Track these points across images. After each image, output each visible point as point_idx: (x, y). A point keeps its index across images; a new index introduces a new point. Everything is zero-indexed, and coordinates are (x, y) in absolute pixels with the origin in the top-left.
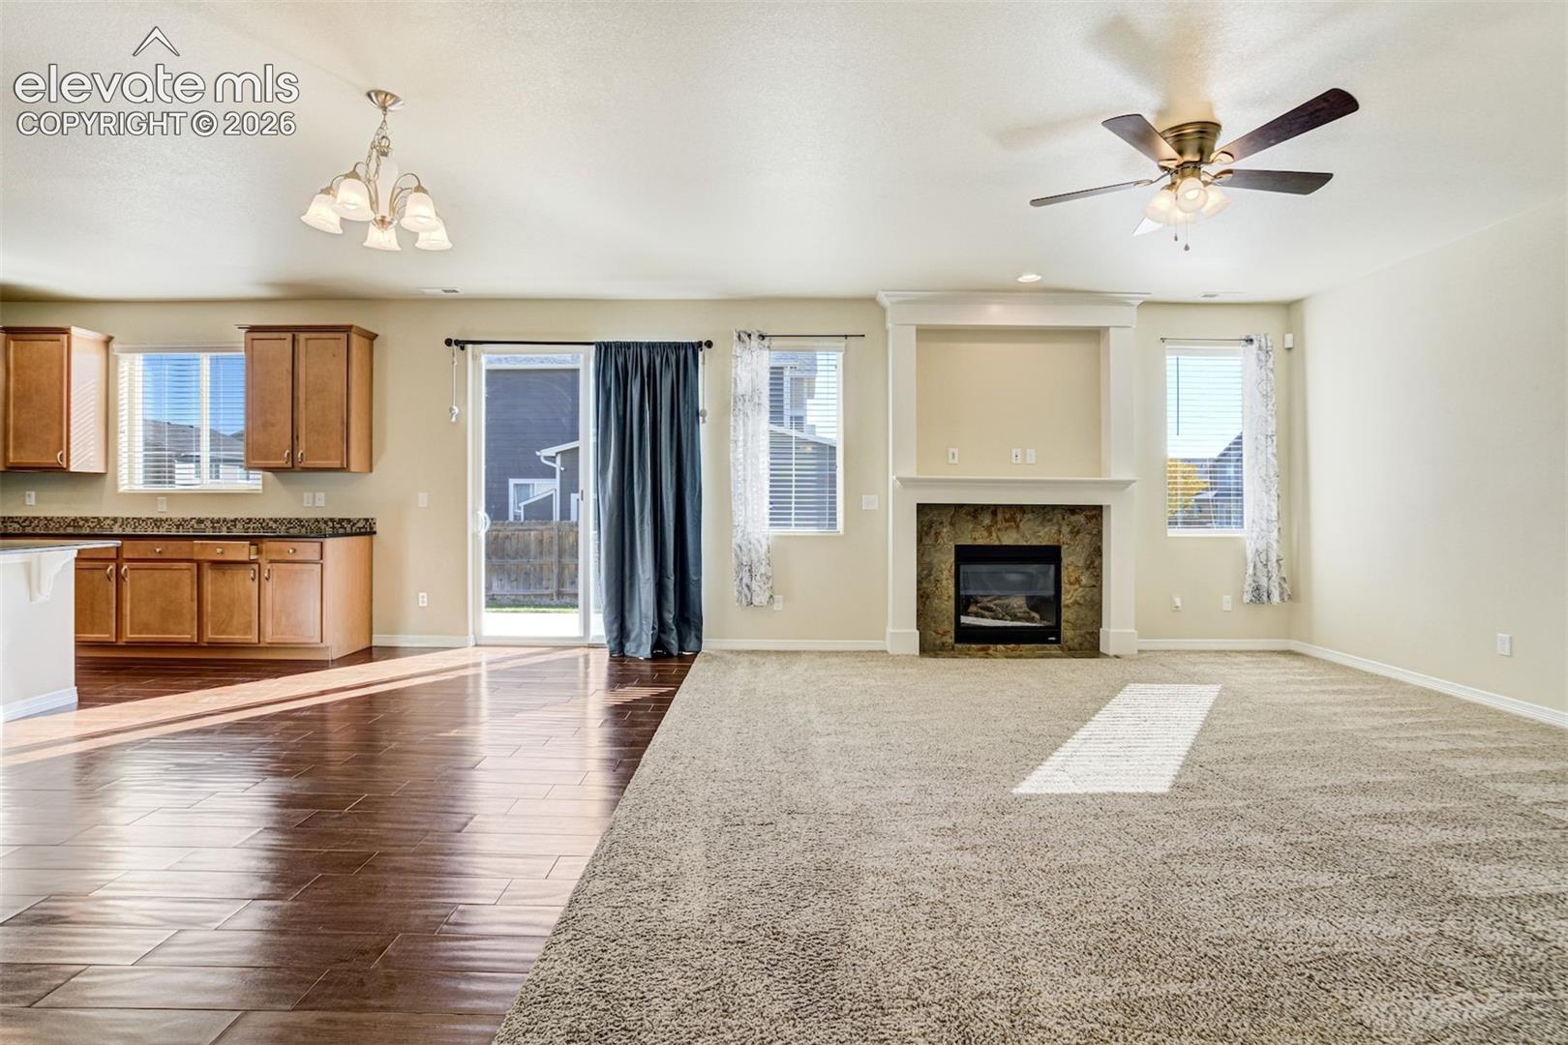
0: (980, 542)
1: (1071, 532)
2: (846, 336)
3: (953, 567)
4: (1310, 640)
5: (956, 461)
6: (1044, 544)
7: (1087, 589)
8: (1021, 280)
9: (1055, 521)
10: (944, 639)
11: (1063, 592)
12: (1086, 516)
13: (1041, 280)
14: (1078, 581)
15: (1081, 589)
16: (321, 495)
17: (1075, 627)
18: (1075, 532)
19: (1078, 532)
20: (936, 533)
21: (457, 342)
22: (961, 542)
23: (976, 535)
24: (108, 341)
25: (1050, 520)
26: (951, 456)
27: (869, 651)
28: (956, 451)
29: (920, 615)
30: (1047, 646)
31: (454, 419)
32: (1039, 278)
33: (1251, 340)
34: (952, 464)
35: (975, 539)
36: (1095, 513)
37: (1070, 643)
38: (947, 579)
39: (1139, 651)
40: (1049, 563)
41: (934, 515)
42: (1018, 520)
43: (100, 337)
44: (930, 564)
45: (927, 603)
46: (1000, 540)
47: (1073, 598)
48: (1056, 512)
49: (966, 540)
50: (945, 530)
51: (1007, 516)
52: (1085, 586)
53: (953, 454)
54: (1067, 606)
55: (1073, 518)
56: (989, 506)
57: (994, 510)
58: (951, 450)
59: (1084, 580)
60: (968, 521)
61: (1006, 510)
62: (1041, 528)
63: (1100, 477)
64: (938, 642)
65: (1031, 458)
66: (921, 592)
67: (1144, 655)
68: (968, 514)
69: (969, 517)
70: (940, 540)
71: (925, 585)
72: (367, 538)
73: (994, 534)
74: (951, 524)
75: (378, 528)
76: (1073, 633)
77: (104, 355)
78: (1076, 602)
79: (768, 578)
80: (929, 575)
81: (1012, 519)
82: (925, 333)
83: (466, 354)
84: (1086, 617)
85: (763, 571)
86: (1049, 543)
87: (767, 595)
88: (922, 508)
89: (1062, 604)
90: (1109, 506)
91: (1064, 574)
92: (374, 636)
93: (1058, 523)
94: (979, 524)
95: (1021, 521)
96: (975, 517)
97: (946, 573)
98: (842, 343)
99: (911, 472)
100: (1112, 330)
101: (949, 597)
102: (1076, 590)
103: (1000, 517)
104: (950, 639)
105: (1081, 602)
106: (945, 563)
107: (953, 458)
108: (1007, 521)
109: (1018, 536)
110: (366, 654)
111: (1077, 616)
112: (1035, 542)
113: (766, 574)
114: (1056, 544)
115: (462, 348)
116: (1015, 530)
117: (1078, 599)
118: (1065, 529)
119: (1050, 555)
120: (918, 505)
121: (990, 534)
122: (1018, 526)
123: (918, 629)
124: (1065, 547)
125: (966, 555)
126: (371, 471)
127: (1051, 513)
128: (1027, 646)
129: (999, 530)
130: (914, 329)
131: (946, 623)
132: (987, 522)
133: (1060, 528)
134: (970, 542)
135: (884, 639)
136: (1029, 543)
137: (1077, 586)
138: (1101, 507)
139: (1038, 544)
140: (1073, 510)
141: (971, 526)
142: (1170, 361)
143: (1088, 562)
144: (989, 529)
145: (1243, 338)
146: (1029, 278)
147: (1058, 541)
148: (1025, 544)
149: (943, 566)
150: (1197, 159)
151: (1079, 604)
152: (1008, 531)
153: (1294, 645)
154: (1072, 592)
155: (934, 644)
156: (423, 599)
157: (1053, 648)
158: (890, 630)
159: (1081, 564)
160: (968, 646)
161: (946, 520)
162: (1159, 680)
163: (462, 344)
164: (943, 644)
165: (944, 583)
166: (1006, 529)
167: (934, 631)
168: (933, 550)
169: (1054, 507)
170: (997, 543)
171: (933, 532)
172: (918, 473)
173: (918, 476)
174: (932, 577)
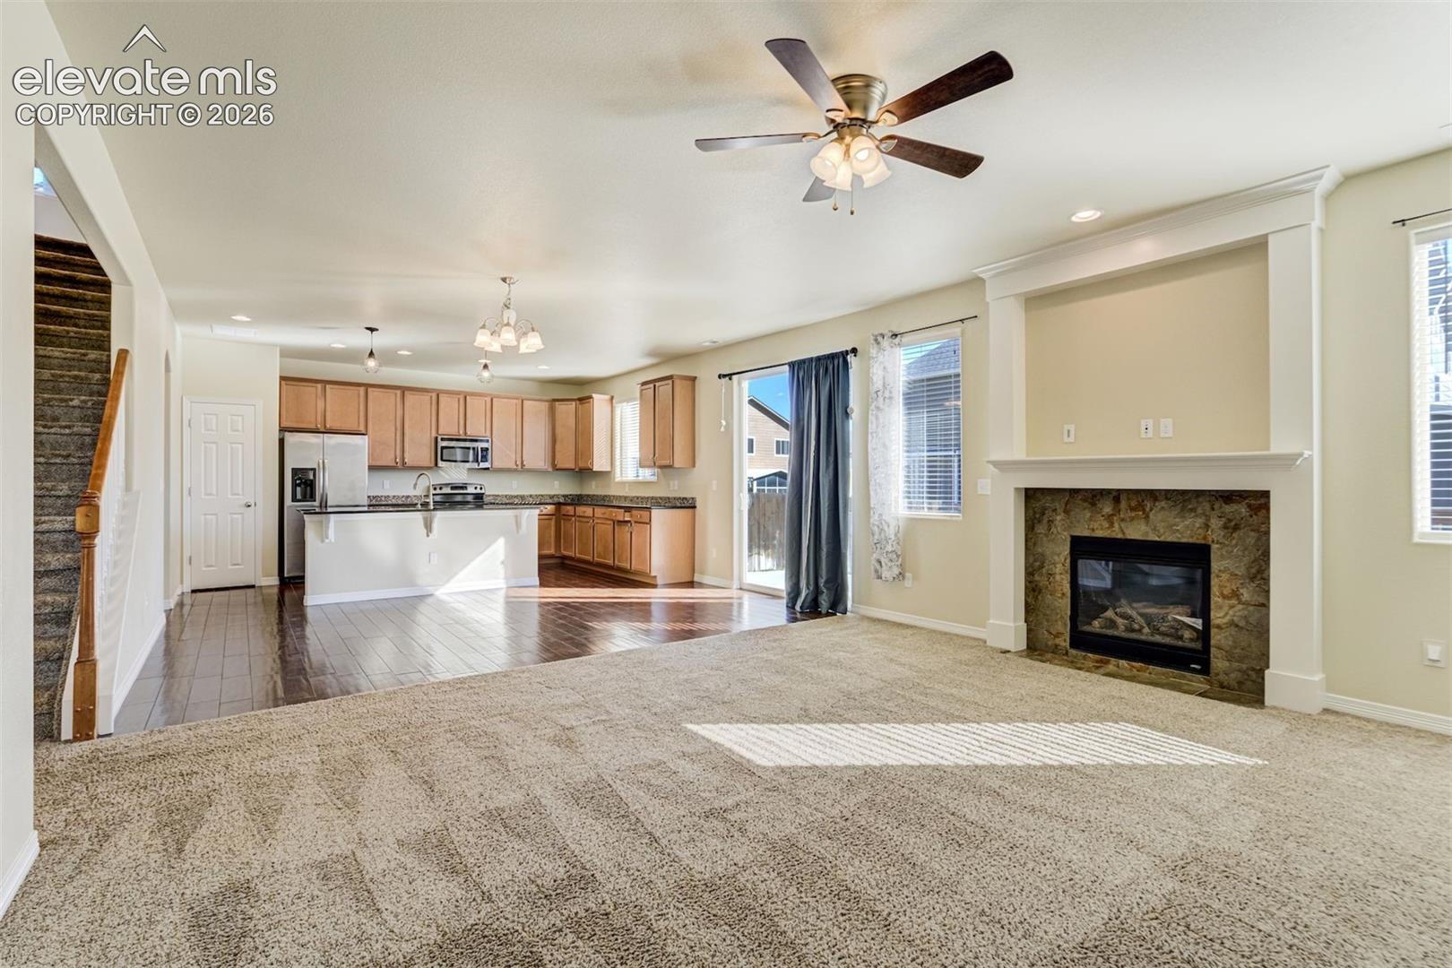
0: (1099, 534)
1: (1225, 527)
2: (961, 321)
3: (1068, 561)
5: (1072, 439)
6: (1184, 540)
7: (1251, 608)
9: (1200, 511)
10: (1058, 641)
11: (1212, 606)
12: (1249, 506)
13: (1100, 218)
14: (1235, 594)
15: (1240, 607)
16: (676, 482)
17: (1230, 657)
18: (1232, 527)
19: (1236, 528)
20: (1049, 521)
21: (725, 376)
22: (1077, 533)
23: (1096, 526)
24: (612, 398)
25: (1192, 510)
26: (1072, 433)
28: (1072, 427)
29: (1029, 607)
30: (1188, 674)
31: (722, 429)
32: (1099, 214)
34: (1066, 443)
35: (1093, 530)
36: (1258, 502)
37: (1222, 677)
38: (1061, 574)
39: (1326, 711)
40: (1193, 567)
41: (1046, 501)
42: (1148, 510)
43: (607, 397)
44: (1042, 555)
45: (1040, 597)
46: (1124, 534)
47: (1228, 618)
48: (1201, 499)
49: (1083, 531)
50: (1058, 518)
51: (1133, 504)
52: (1247, 604)
53: (1069, 431)
54: (1219, 627)
55: (1228, 509)
56: (1109, 491)
57: (1116, 496)
58: (1066, 427)
59: (1246, 595)
60: (1085, 509)
61: (1131, 496)
62: (1177, 520)
64: (1050, 643)
65: (1167, 428)
66: (1030, 585)
67: (1332, 718)
68: (1085, 500)
69: (1085, 504)
70: (1053, 530)
71: (1037, 578)
72: (690, 510)
73: (1116, 525)
74: (1066, 512)
75: (698, 504)
76: (1227, 664)
77: (609, 408)
78: (1232, 624)
80: (1042, 567)
81: (1140, 507)
82: (1037, 301)
83: (732, 384)
84: (1249, 646)
86: (1191, 541)
88: (1030, 495)
89: (1212, 623)
90: (1276, 493)
91: (1214, 582)
92: (696, 574)
93: (1204, 514)
94: (1099, 513)
95: (1151, 510)
96: (1093, 504)
97: (1059, 566)
98: (960, 328)
100: (1271, 238)
101: (1063, 594)
102: (1232, 607)
103: (1123, 505)
104: (1064, 641)
105: (1242, 624)
106: (1059, 555)
107: (1069, 436)
108: (1133, 509)
109: (1148, 529)
110: (691, 584)
111: (1234, 642)
112: (1170, 538)
114: (1203, 542)
115: (730, 379)
116: (1143, 521)
117: (1235, 618)
118: (1216, 523)
119: (1195, 557)
120: (1023, 489)
121: (1112, 525)
122: (1147, 517)
123: (1026, 621)
124: (1214, 547)
125: (1083, 548)
126: (694, 466)
127: (1194, 501)
128: (1159, 669)
129: (1123, 520)
131: (1060, 623)
132: (1108, 510)
133: (1209, 520)
134: (1086, 533)
135: (986, 626)
136: (1162, 539)
137: (1234, 601)
138: (1266, 493)
139: (1175, 540)
140: (1228, 497)
141: (1089, 514)
143: (1253, 570)
144: (1109, 518)
146: (1086, 215)
147: (1205, 538)
148: (1157, 539)
149: (1056, 558)
151: (1237, 626)
152: (1135, 522)
154: (1226, 609)
155: (1047, 645)
156: (714, 555)
157: (1199, 682)
159: (1241, 571)
160: (1084, 654)
161: (1059, 506)
163: (730, 376)
164: (1056, 646)
165: (1058, 577)
166: (1132, 519)
167: (1047, 631)
168: (1045, 539)
169: (1199, 494)
170: (1120, 536)
171: (1045, 521)
172: (1028, 455)
173: (1029, 459)
174: (1044, 570)
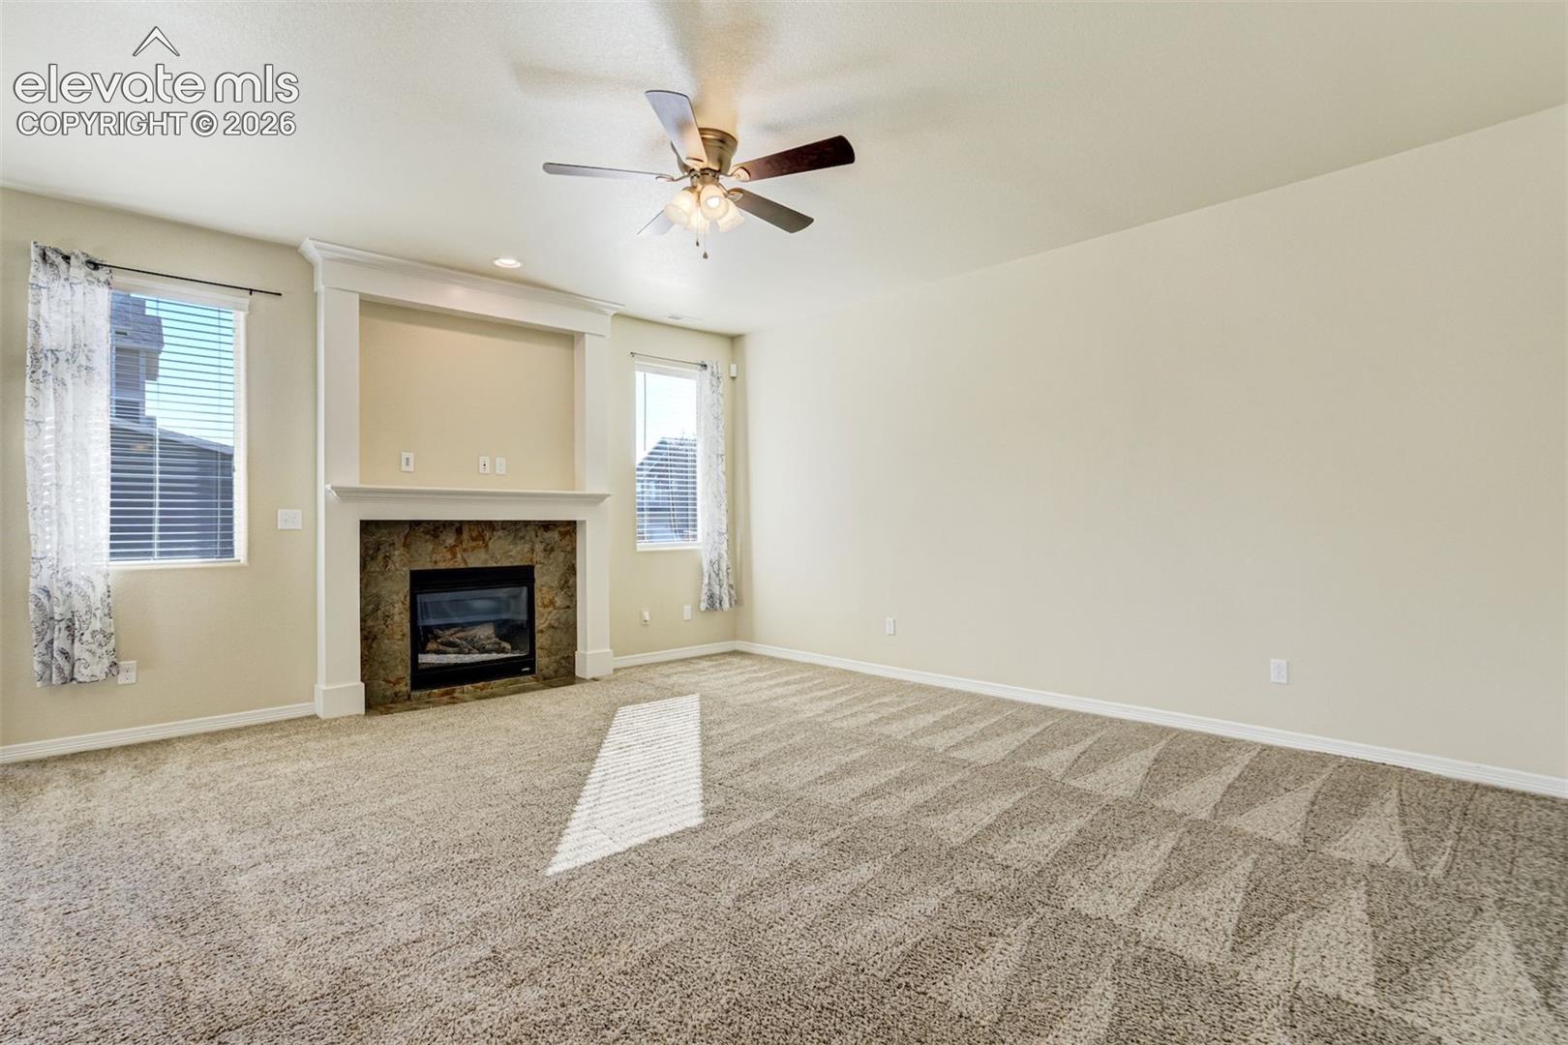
0: (442, 566)
1: (545, 550)
2: (251, 290)
3: (408, 598)
4: (751, 639)
5: (411, 468)
6: (516, 564)
7: (562, 611)
8: (497, 263)
9: (527, 538)
10: (397, 688)
11: (537, 615)
12: (560, 532)
13: (520, 268)
14: (552, 603)
15: (555, 611)
17: (550, 653)
18: (549, 550)
19: (552, 550)
20: (386, 557)
22: (413, 569)
23: (438, 557)
25: (522, 538)
26: (404, 463)
27: (289, 720)
28: (411, 456)
29: (365, 661)
30: (521, 678)
32: (519, 265)
33: (705, 366)
34: (405, 472)
35: (436, 562)
36: (569, 529)
37: (545, 671)
38: (400, 614)
39: (615, 670)
40: (523, 586)
41: (382, 535)
42: (487, 538)
44: (378, 596)
45: (374, 645)
46: (466, 563)
47: (547, 622)
48: (529, 528)
49: (424, 564)
50: (397, 553)
51: (474, 534)
52: (559, 608)
53: (407, 459)
54: (542, 631)
55: (547, 535)
56: (451, 523)
57: (459, 527)
58: (405, 455)
59: (558, 602)
60: (427, 541)
61: (473, 527)
62: (511, 547)
63: (573, 490)
64: (388, 693)
65: (501, 468)
66: (365, 633)
67: (620, 674)
68: (427, 533)
69: (428, 537)
70: (391, 566)
71: (370, 623)
73: (459, 556)
74: (405, 545)
76: (547, 659)
78: (551, 627)
79: (108, 636)
80: (377, 609)
81: (481, 537)
82: (370, 306)
84: (561, 640)
85: (97, 625)
86: (522, 564)
87: (106, 662)
88: (367, 527)
89: (536, 629)
90: (584, 522)
91: (537, 595)
93: (531, 541)
94: (442, 545)
95: (490, 539)
96: (436, 536)
97: (398, 605)
98: (245, 299)
99: (352, 480)
100: (586, 335)
101: (403, 635)
102: (550, 613)
103: (465, 536)
104: (404, 687)
105: (556, 625)
106: (398, 593)
107: (407, 464)
108: (474, 539)
109: (488, 557)
111: (552, 640)
112: (506, 563)
113: (102, 631)
114: (530, 564)
116: (483, 550)
117: (552, 622)
118: (539, 547)
119: (522, 576)
120: (362, 522)
121: (454, 556)
122: (487, 546)
123: (362, 680)
124: (537, 567)
125: (423, 582)
127: (523, 530)
128: (498, 682)
129: (465, 550)
130: (357, 298)
131: (400, 667)
132: (450, 540)
133: (533, 546)
134: (429, 566)
135: (311, 699)
136: (499, 565)
137: (551, 609)
138: (575, 522)
139: (509, 565)
140: (547, 526)
141: (431, 547)
142: (639, 375)
143: (563, 582)
144: (452, 549)
145: (700, 362)
146: (507, 263)
147: (531, 560)
148: (495, 565)
149: (395, 597)
150: (717, 169)
151: (553, 627)
152: (475, 551)
153: (740, 645)
154: (546, 615)
155: (385, 697)
157: (527, 680)
158: (321, 686)
159: (555, 584)
160: (428, 692)
161: (399, 541)
162: (644, 698)
164: (396, 694)
165: (397, 618)
166: (474, 548)
167: (385, 680)
168: (380, 577)
169: (527, 523)
170: (462, 566)
171: (381, 557)
172: (361, 482)
173: (362, 486)
174: (380, 613)
